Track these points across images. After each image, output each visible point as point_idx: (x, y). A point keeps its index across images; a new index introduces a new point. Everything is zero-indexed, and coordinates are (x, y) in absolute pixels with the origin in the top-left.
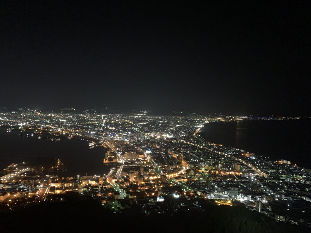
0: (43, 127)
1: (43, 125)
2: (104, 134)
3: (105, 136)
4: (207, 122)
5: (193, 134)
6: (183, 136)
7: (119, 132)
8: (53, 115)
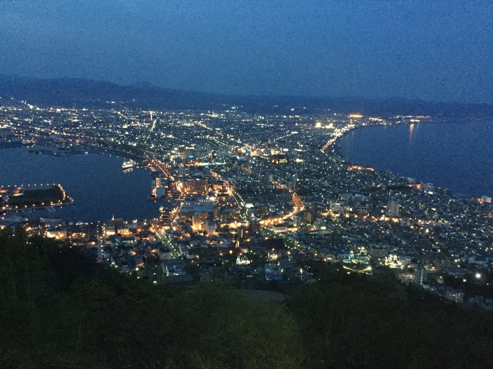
1: (38, 129)
2: (153, 146)
5: (321, 148)
6: (301, 152)
7: (181, 143)
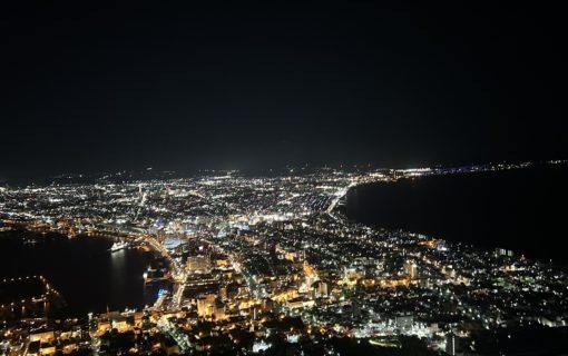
0: (13, 216)
1: (11, 214)
2: (144, 222)
3: (145, 227)
4: (353, 184)
5: (326, 209)
6: (306, 216)
7: (176, 217)
8: (35, 190)
